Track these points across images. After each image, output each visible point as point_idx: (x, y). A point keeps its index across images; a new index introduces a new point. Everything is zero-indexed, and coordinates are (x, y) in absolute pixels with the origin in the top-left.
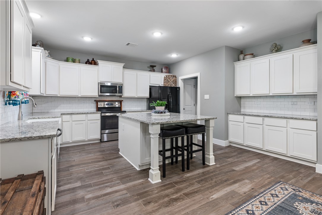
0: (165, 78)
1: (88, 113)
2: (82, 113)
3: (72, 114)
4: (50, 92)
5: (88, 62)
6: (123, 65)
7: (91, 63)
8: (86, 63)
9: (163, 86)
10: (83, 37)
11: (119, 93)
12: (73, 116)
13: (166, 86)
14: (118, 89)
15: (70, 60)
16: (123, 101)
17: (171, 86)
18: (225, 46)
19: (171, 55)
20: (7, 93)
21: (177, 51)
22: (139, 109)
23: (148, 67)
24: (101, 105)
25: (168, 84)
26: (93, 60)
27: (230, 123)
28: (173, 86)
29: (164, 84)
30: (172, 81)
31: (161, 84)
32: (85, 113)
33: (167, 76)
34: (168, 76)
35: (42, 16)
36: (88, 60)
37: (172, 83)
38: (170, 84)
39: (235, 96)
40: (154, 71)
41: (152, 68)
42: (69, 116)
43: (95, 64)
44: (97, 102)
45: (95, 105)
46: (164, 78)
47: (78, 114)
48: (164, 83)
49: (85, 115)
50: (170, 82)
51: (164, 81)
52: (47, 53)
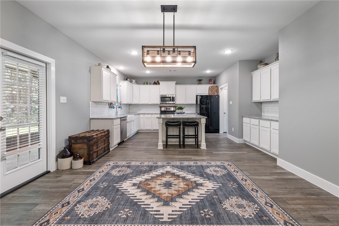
0: (209, 88)
1: (152, 114)
2: (150, 114)
3: (144, 114)
4: (135, 102)
5: (155, 83)
6: (175, 82)
7: (156, 84)
9: (208, 95)
11: (172, 101)
12: (145, 115)
13: (211, 94)
14: (171, 99)
15: (145, 84)
16: (177, 106)
17: (214, 94)
18: (239, 61)
19: (206, 72)
20: (110, 103)
21: (211, 68)
22: (190, 112)
23: (197, 81)
24: (163, 109)
26: (158, 81)
27: (244, 124)
30: (215, 90)
31: (207, 93)
32: (151, 114)
34: (212, 87)
39: (253, 101)
40: (201, 84)
41: (200, 81)
42: (143, 115)
43: (159, 84)
44: (161, 107)
45: (159, 109)
48: (209, 92)
49: (151, 115)
50: (214, 91)
51: (209, 91)
52: (134, 81)
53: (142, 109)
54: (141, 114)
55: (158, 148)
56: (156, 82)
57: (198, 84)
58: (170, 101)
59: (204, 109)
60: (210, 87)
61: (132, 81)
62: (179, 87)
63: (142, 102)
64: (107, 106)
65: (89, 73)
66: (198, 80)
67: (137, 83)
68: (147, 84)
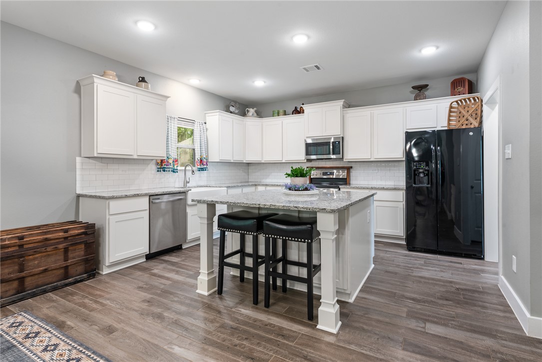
0: (451, 107)
5: (295, 112)
6: (341, 103)
7: (299, 113)
8: (293, 114)
9: (446, 128)
10: (253, 82)
11: (333, 154)
13: (457, 127)
14: (331, 147)
16: (351, 167)
17: (467, 127)
19: (420, 51)
20: (159, 161)
22: (390, 184)
23: (411, 92)
24: (315, 174)
25: (461, 122)
28: (472, 126)
29: (449, 124)
30: (470, 112)
31: (441, 124)
32: (280, 185)
33: (457, 102)
34: (462, 102)
35: (200, 81)
36: (296, 107)
37: (469, 118)
38: (466, 122)
40: (423, 97)
41: (420, 90)
46: (448, 109)
47: (273, 185)
48: (449, 120)
50: (466, 115)
51: (450, 116)
52: (252, 111)
53: (273, 174)
54: (259, 185)
55: (197, 291)
56: (299, 109)
57: (416, 99)
58: (329, 154)
59: (422, 175)
60: (455, 105)
61: (248, 111)
62: (352, 113)
63: (267, 158)
64: (153, 167)
65: (76, 96)
66: (413, 88)
67: (259, 115)
68: (279, 116)
